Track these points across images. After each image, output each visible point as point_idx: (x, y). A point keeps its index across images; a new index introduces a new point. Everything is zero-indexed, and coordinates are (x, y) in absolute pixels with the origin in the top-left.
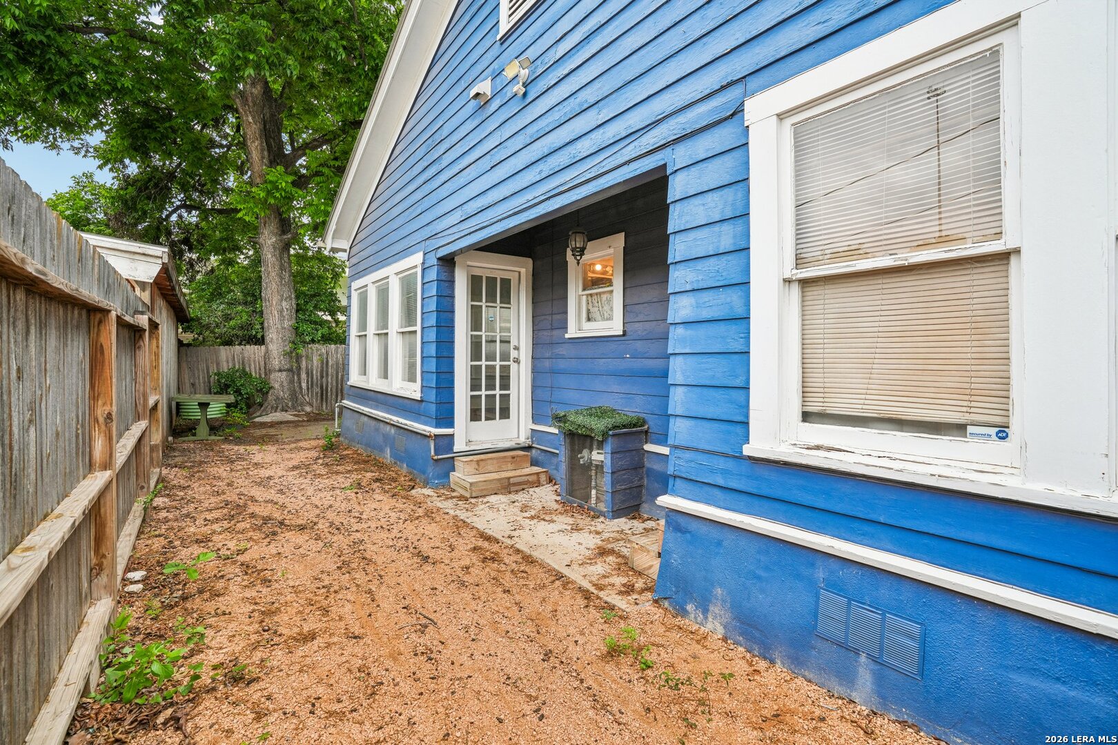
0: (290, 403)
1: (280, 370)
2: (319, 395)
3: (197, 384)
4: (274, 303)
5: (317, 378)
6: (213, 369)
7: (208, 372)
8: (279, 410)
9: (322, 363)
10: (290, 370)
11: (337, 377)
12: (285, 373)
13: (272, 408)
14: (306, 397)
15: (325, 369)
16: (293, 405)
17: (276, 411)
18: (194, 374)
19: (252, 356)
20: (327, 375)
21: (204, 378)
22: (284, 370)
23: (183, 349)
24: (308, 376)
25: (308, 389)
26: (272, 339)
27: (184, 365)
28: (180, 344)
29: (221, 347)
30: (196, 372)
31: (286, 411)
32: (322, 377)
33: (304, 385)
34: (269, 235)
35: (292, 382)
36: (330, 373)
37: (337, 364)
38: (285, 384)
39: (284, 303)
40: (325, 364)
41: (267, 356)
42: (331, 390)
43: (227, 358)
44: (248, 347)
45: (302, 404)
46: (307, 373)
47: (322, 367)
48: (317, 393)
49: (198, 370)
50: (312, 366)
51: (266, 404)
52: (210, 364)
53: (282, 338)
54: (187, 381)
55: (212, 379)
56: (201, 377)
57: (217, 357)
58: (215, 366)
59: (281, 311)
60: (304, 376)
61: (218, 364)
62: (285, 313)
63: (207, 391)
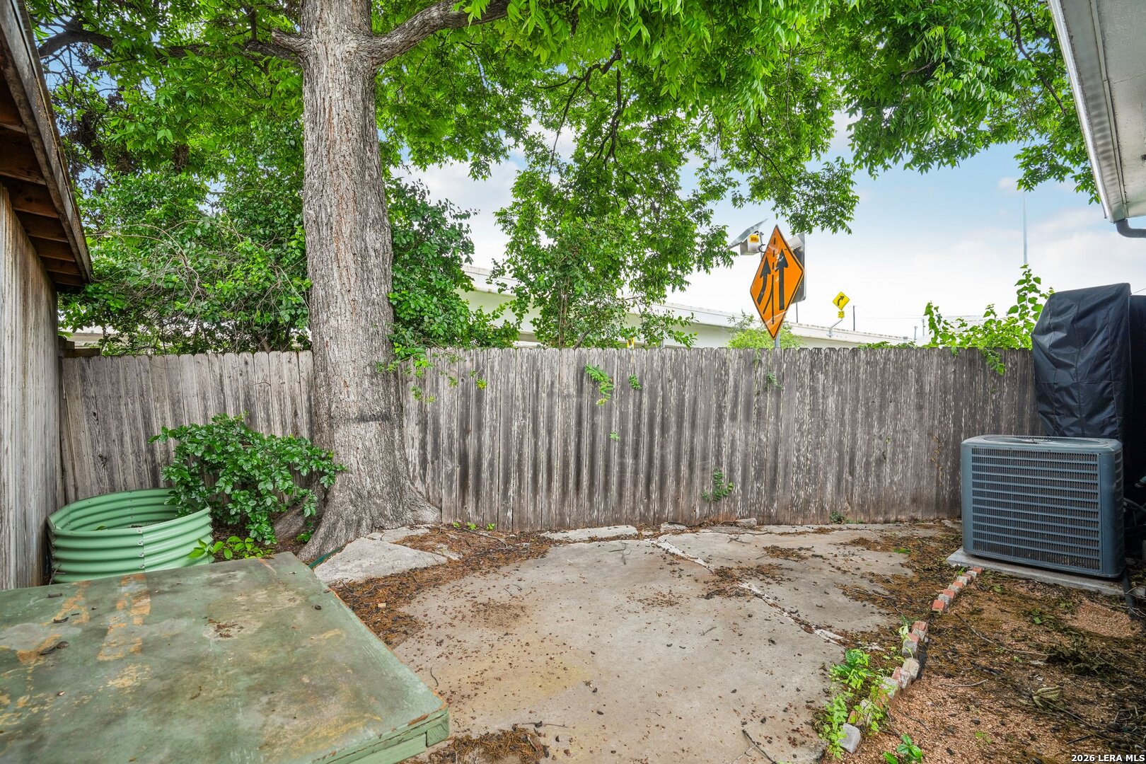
0: (389, 507)
1: (362, 419)
2: (456, 477)
3: (117, 459)
4: (346, 230)
5: (450, 436)
6: (163, 419)
7: (147, 424)
8: (364, 529)
9: (466, 394)
10: (385, 417)
11: (508, 433)
12: (374, 426)
13: (348, 524)
14: (418, 483)
15: (473, 412)
16: (395, 510)
17: (357, 536)
18: (107, 434)
19: (275, 380)
20: (480, 426)
21: (136, 440)
22: (374, 418)
23: (73, 365)
24: (424, 430)
25: (424, 462)
26: (337, 330)
27: (77, 408)
28: (64, 350)
29: (186, 357)
30: (113, 424)
31: (382, 528)
32: (465, 432)
33: (413, 453)
34: (338, 29)
35: (390, 448)
36: (487, 420)
37: (509, 398)
38: (376, 455)
39: (370, 236)
40: (472, 399)
41: (318, 381)
42: (491, 465)
43: (202, 384)
44: (262, 356)
45: (413, 506)
46: (423, 424)
47: (466, 407)
48: (450, 476)
49: (120, 420)
50: (437, 404)
51: (329, 517)
52: (152, 405)
53: (366, 330)
54: (86, 448)
55: (159, 445)
56: (127, 439)
57: (174, 384)
58: (167, 408)
59: (362, 256)
60: (412, 429)
61: (176, 403)
62: (373, 261)
63: (148, 480)
